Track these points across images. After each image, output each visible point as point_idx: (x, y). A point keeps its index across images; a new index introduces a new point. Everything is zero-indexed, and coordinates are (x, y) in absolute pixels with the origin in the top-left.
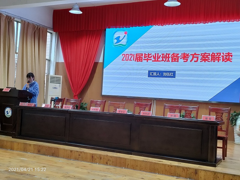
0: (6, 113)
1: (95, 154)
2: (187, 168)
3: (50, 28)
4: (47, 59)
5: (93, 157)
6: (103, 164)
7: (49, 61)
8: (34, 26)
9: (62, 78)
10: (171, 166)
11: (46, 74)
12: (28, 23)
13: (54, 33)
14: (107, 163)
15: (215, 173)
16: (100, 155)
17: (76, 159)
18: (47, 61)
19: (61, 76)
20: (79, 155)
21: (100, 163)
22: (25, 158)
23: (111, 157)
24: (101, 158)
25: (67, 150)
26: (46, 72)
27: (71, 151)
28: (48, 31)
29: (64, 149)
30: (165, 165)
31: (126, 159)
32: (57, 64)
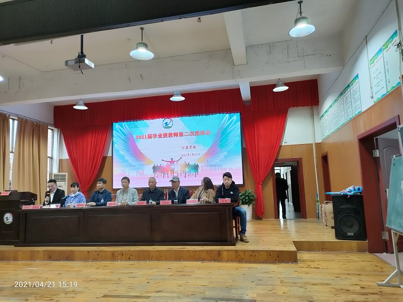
0: (5, 220)
1: (116, 251)
2: (210, 251)
3: (51, 125)
4: (49, 157)
5: (113, 254)
6: (126, 260)
7: (51, 158)
8: (33, 123)
9: (67, 175)
10: (196, 251)
11: (48, 173)
12: (26, 120)
13: (56, 130)
14: (129, 259)
15: (236, 251)
16: (122, 251)
17: (95, 259)
18: (49, 159)
19: (67, 174)
20: (98, 255)
21: (121, 260)
22: (35, 267)
23: (133, 251)
24: (122, 255)
25: (83, 251)
26: (48, 170)
27: (88, 252)
28: (49, 127)
29: (80, 251)
30: (189, 251)
31: (149, 251)
32: (61, 161)
